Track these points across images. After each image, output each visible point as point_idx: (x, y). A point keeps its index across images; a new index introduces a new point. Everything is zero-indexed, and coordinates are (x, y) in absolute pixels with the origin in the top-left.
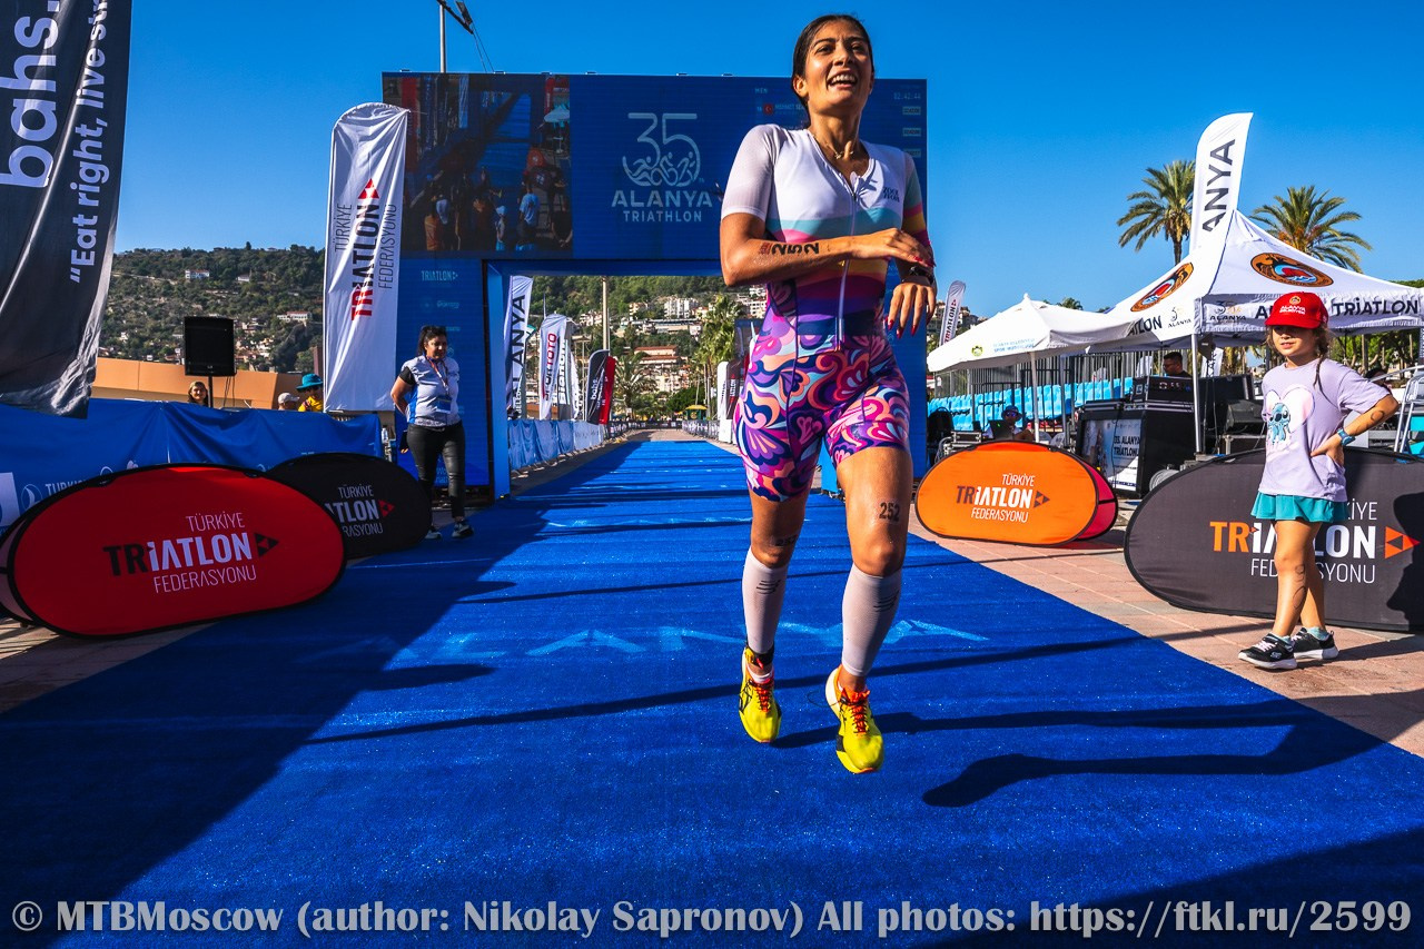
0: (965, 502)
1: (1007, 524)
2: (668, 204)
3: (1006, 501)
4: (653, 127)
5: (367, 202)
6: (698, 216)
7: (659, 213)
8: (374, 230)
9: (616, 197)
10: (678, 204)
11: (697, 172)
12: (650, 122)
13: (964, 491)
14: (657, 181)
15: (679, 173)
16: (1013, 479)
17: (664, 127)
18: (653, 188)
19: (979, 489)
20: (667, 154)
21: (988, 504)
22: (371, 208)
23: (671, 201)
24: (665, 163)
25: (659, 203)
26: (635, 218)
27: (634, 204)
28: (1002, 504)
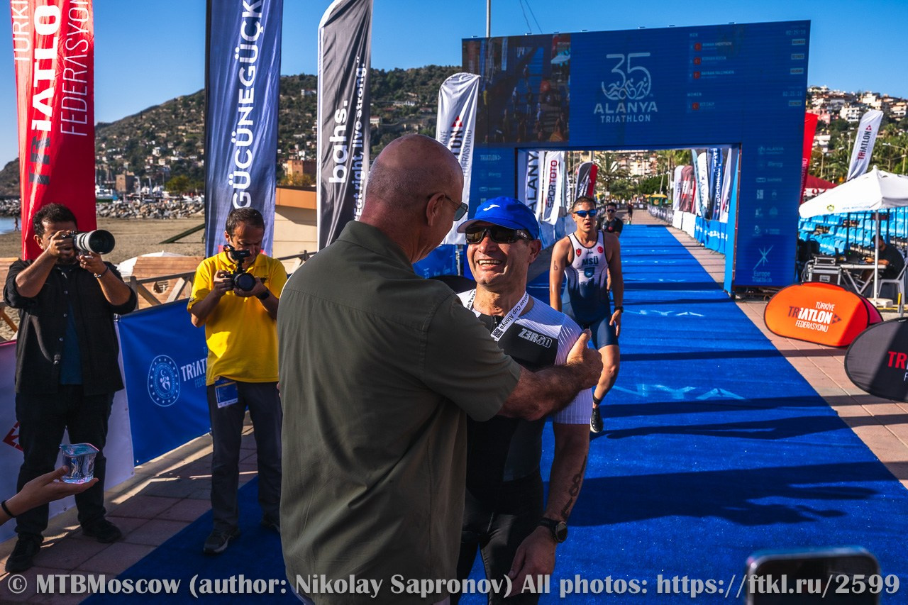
0: (793, 316)
1: (816, 331)
2: (629, 111)
3: (816, 318)
4: (623, 61)
5: (456, 129)
6: (648, 118)
7: (623, 117)
8: (459, 144)
9: (597, 107)
10: (635, 110)
11: (649, 89)
12: (619, 60)
13: (793, 310)
14: (622, 96)
15: (637, 91)
16: (822, 306)
17: (629, 61)
18: (620, 101)
19: (802, 309)
20: (630, 79)
21: (806, 319)
22: (458, 132)
23: (631, 108)
24: (628, 86)
25: (623, 110)
26: (608, 120)
27: (607, 111)
28: (814, 320)
